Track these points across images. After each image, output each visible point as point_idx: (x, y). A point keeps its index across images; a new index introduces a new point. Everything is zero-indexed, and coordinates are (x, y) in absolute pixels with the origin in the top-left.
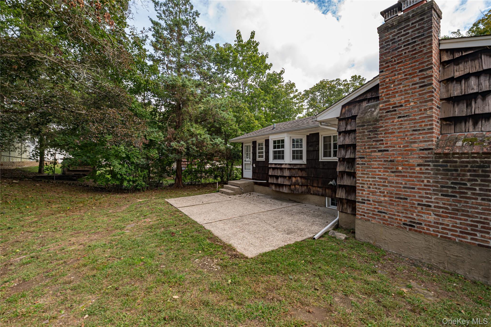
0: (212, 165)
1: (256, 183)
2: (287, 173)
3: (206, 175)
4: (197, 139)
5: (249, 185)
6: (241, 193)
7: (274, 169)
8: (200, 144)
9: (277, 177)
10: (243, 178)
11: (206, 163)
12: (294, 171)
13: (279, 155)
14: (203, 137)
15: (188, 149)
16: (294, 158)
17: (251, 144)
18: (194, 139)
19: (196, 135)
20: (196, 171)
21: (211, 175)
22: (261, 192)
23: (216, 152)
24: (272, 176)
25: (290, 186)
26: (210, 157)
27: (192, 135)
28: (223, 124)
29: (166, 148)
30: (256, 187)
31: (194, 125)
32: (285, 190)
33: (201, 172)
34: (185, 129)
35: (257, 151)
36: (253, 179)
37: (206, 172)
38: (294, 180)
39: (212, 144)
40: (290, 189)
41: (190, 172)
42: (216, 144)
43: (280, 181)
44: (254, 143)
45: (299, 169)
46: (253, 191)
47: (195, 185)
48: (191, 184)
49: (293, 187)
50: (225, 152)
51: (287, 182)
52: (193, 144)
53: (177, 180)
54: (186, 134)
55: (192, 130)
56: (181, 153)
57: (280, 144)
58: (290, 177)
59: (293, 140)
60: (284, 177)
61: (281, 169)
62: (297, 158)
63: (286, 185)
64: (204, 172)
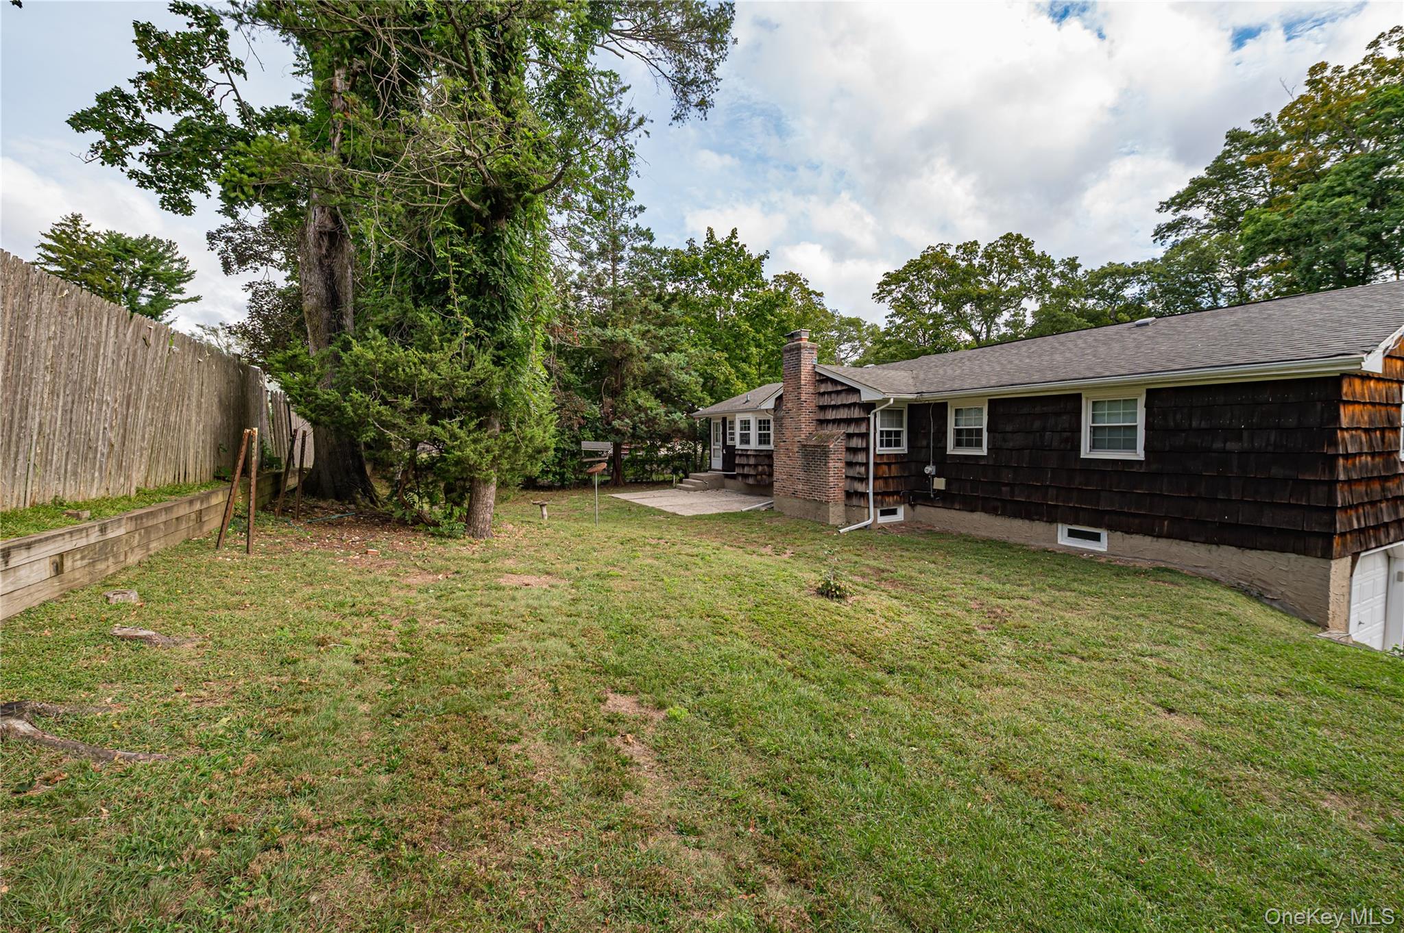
0: (668, 449)
1: (726, 476)
2: (752, 461)
3: (659, 466)
4: (647, 415)
5: (716, 478)
6: (705, 489)
7: (741, 455)
8: (651, 421)
9: (743, 466)
10: (710, 469)
11: (658, 448)
12: (759, 458)
13: (745, 439)
14: (654, 412)
15: (634, 428)
16: (760, 443)
17: (720, 421)
18: (643, 415)
19: (645, 410)
20: (644, 462)
21: (667, 466)
22: (732, 488)
23: (674, 431)
24: (739, 465)
25: (756, 476)
26: (666, 438)
27: (639, 408)
28: (683, 392)
29: (601, 427)
30: (728, 482)
31: (643, 393)
32: (751, 481)
33: (651, 462)
34: (629, 399)
35: (728, 431)
36: (723, 470)
37: (660, 461)
38: (760, 468)
39: (667, 421)
40: (756, 480)
41: (634, 462)
42: (673, 420)
43: (746, 471)
44: (724, 419)
45: (765, 456)
46: (723, 486)
47: (642, 483)
48: (636, 482)
49: (759, 477)
50: (686, 431)
51: (752, 472)
52: (642, 423)
53: (615, 474)
54: (631, 407)
55: (640, 401)
56: (623, 434)
57: (746, 425)
58: (756, 466)
59: (760, 421)
60: (749, 465)
61: (748, 456)
62: (765, 443)
63: (751, 475)
64: (656, 462)
